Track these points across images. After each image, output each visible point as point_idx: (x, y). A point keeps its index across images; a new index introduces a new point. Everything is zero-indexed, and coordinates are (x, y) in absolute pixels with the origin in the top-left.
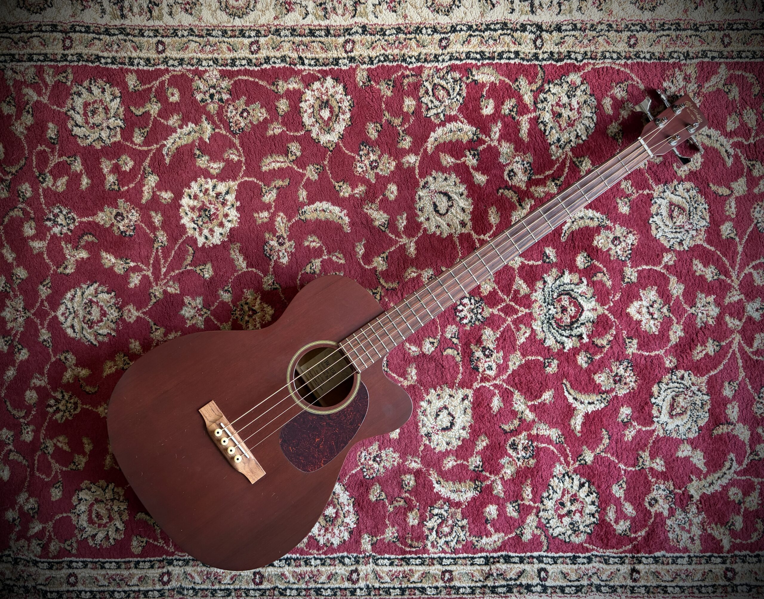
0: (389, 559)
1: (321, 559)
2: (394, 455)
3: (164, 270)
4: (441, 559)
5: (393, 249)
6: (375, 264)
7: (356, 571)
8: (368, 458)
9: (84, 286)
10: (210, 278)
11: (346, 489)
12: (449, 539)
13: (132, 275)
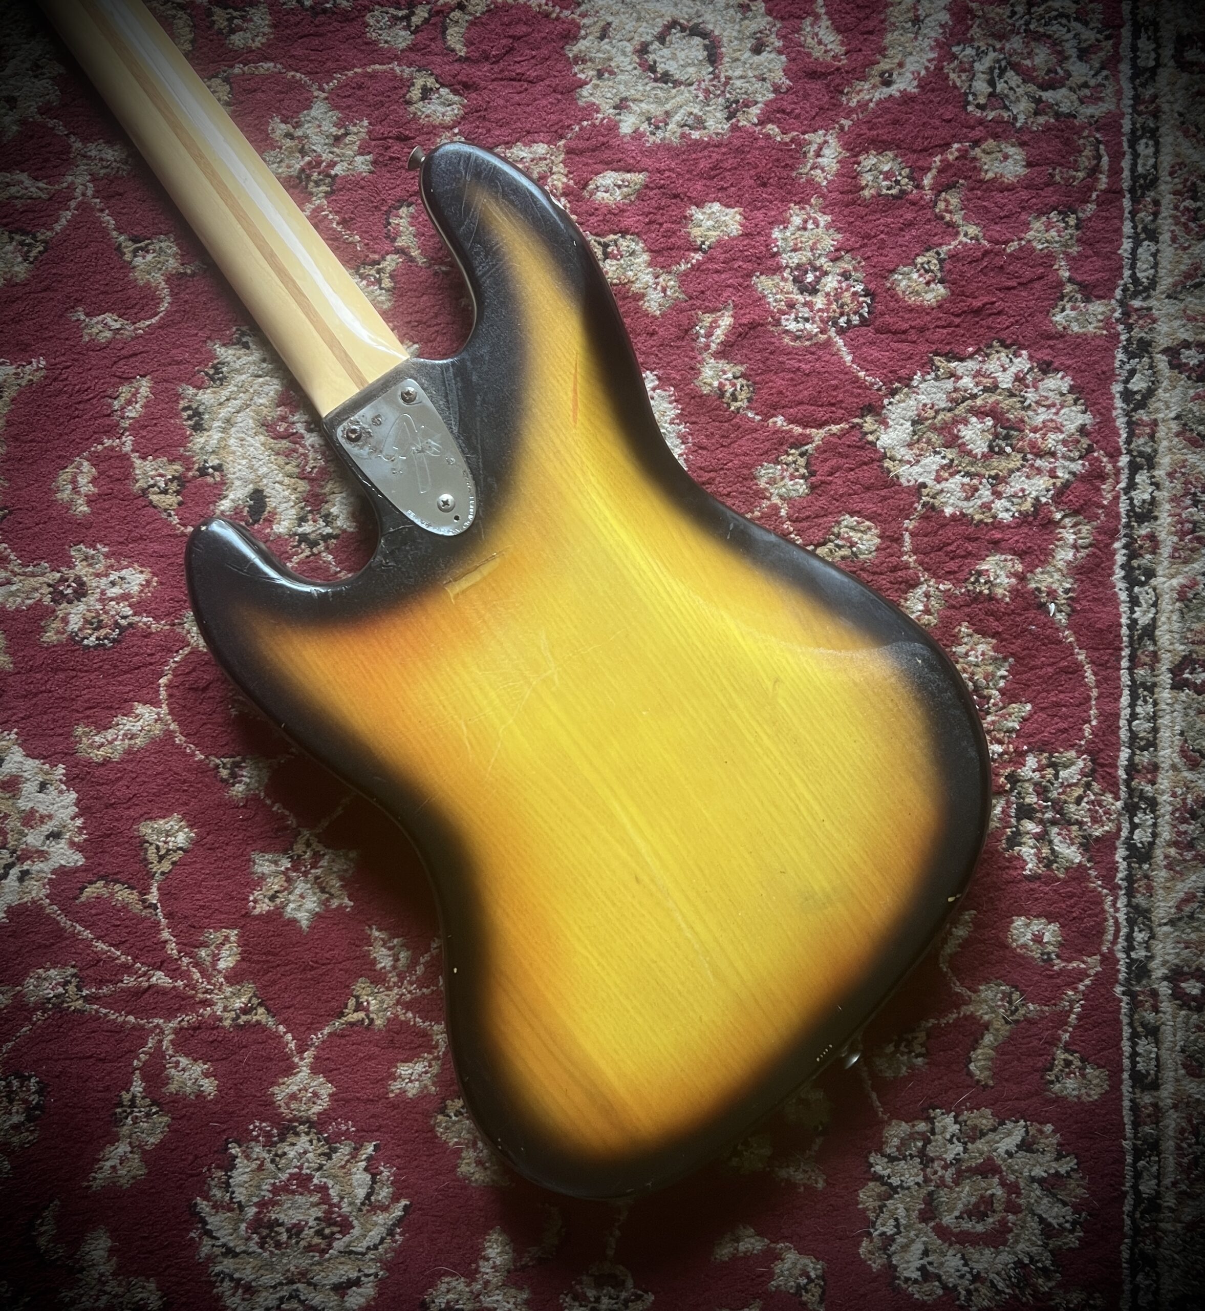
0: (1137, 243)
1: (1134, 468)
2: (797, 221)
3: (160, 978)
4: (1137, 72)
5: (108, 220)
6: (158, 279)
7: (1173, 353)
8: (805, 312)
9: (205, 1250)
10: (191, 826)
11: (907, 381)
12: (1070, 49)
13: (173, 1088)
